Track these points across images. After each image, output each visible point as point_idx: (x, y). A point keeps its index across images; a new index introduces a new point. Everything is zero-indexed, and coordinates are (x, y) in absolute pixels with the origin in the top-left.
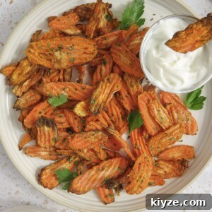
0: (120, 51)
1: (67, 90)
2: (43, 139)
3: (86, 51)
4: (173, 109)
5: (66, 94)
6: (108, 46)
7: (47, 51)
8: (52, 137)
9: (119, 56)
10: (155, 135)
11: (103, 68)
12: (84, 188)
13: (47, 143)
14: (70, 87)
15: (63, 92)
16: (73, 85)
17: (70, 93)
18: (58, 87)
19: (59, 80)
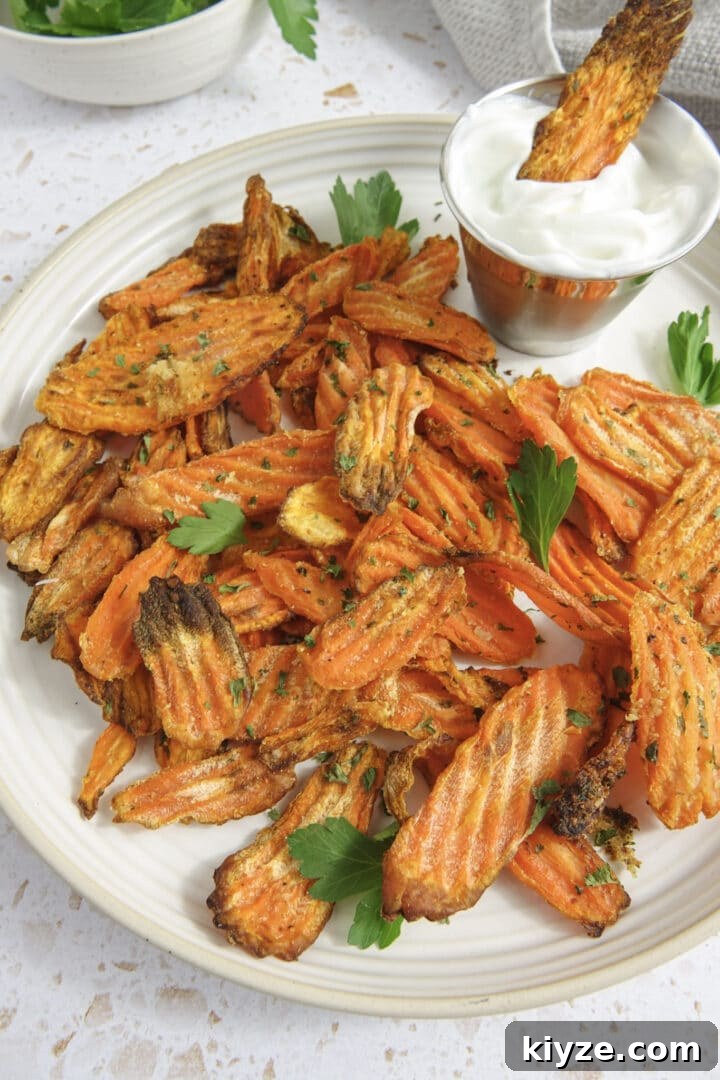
0: (378, 301)
1: (231, 479)
2: (185, 705)
3: (259, 327)
4: (653, 418)
5: (230, 498)
6: (333, 302)
7: (119, 379)
8: (222, 679)
9: (381, 312)
10: (644, 528)
11: (342, 367)
12: (458, 879)
13: (208, 714)
14: (241, 463)
15: (217, 494)
16: (247, 454)
17: (248, 488)
18: (194, 479)
19: (189, 458)
